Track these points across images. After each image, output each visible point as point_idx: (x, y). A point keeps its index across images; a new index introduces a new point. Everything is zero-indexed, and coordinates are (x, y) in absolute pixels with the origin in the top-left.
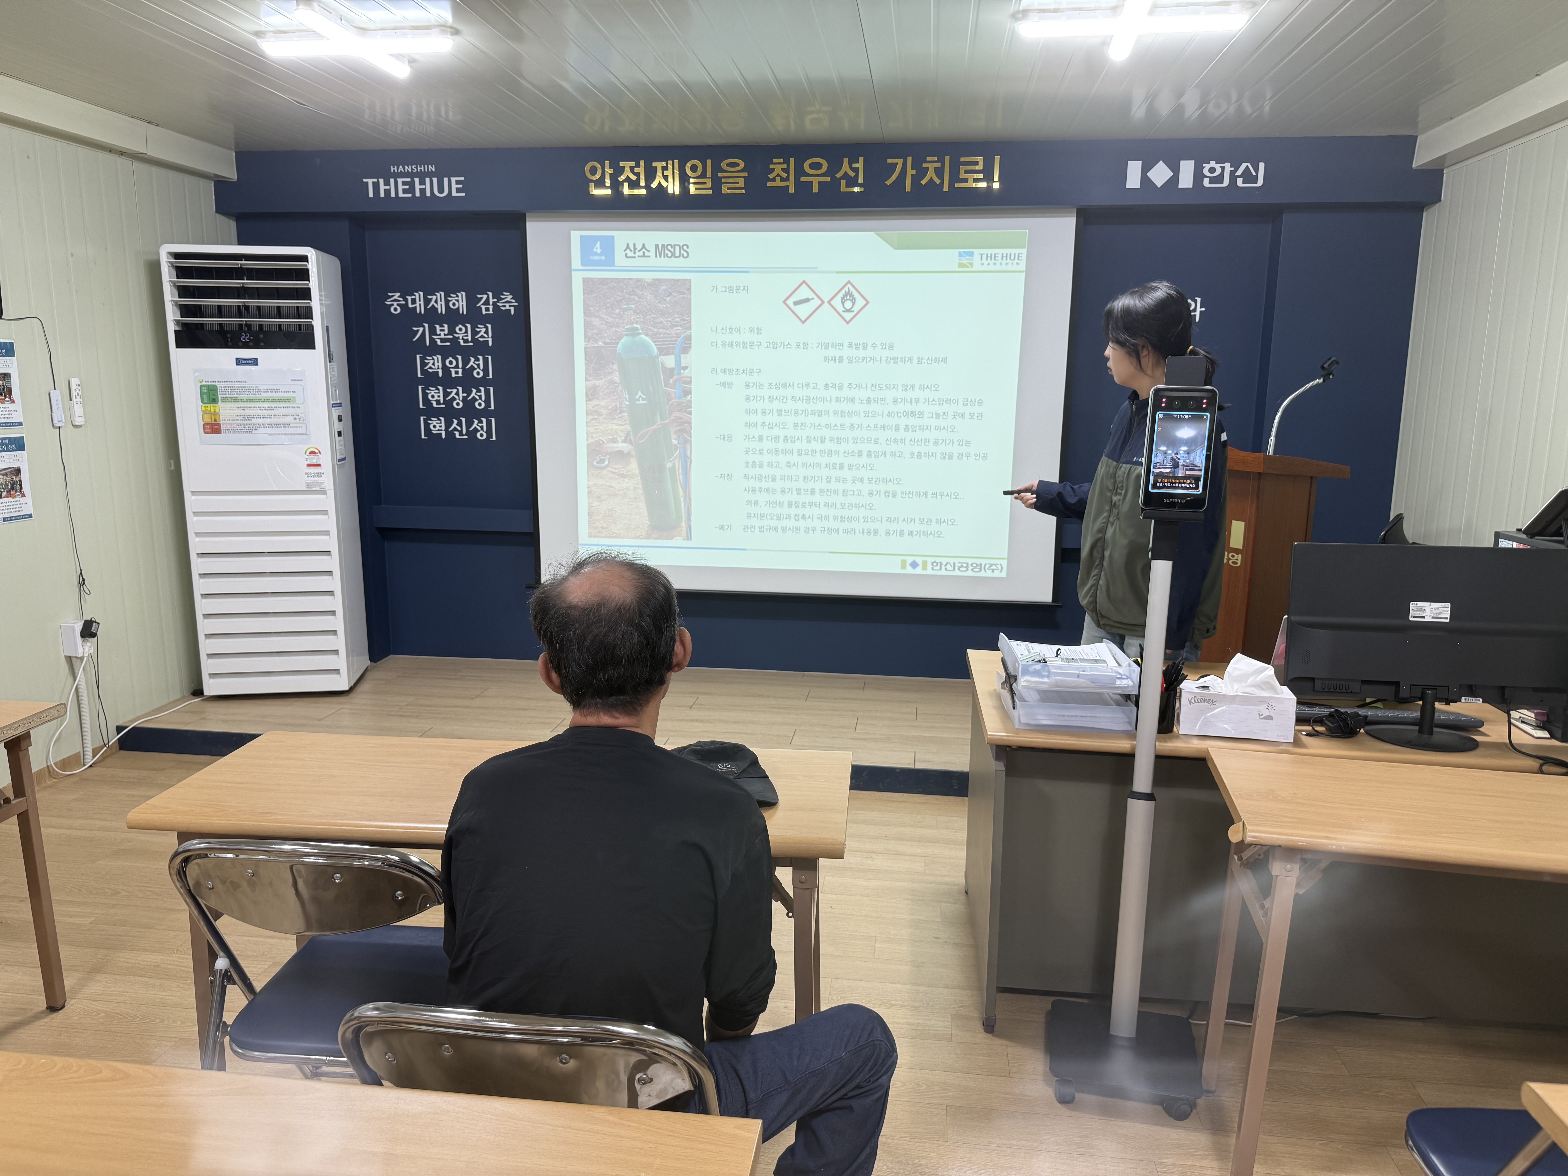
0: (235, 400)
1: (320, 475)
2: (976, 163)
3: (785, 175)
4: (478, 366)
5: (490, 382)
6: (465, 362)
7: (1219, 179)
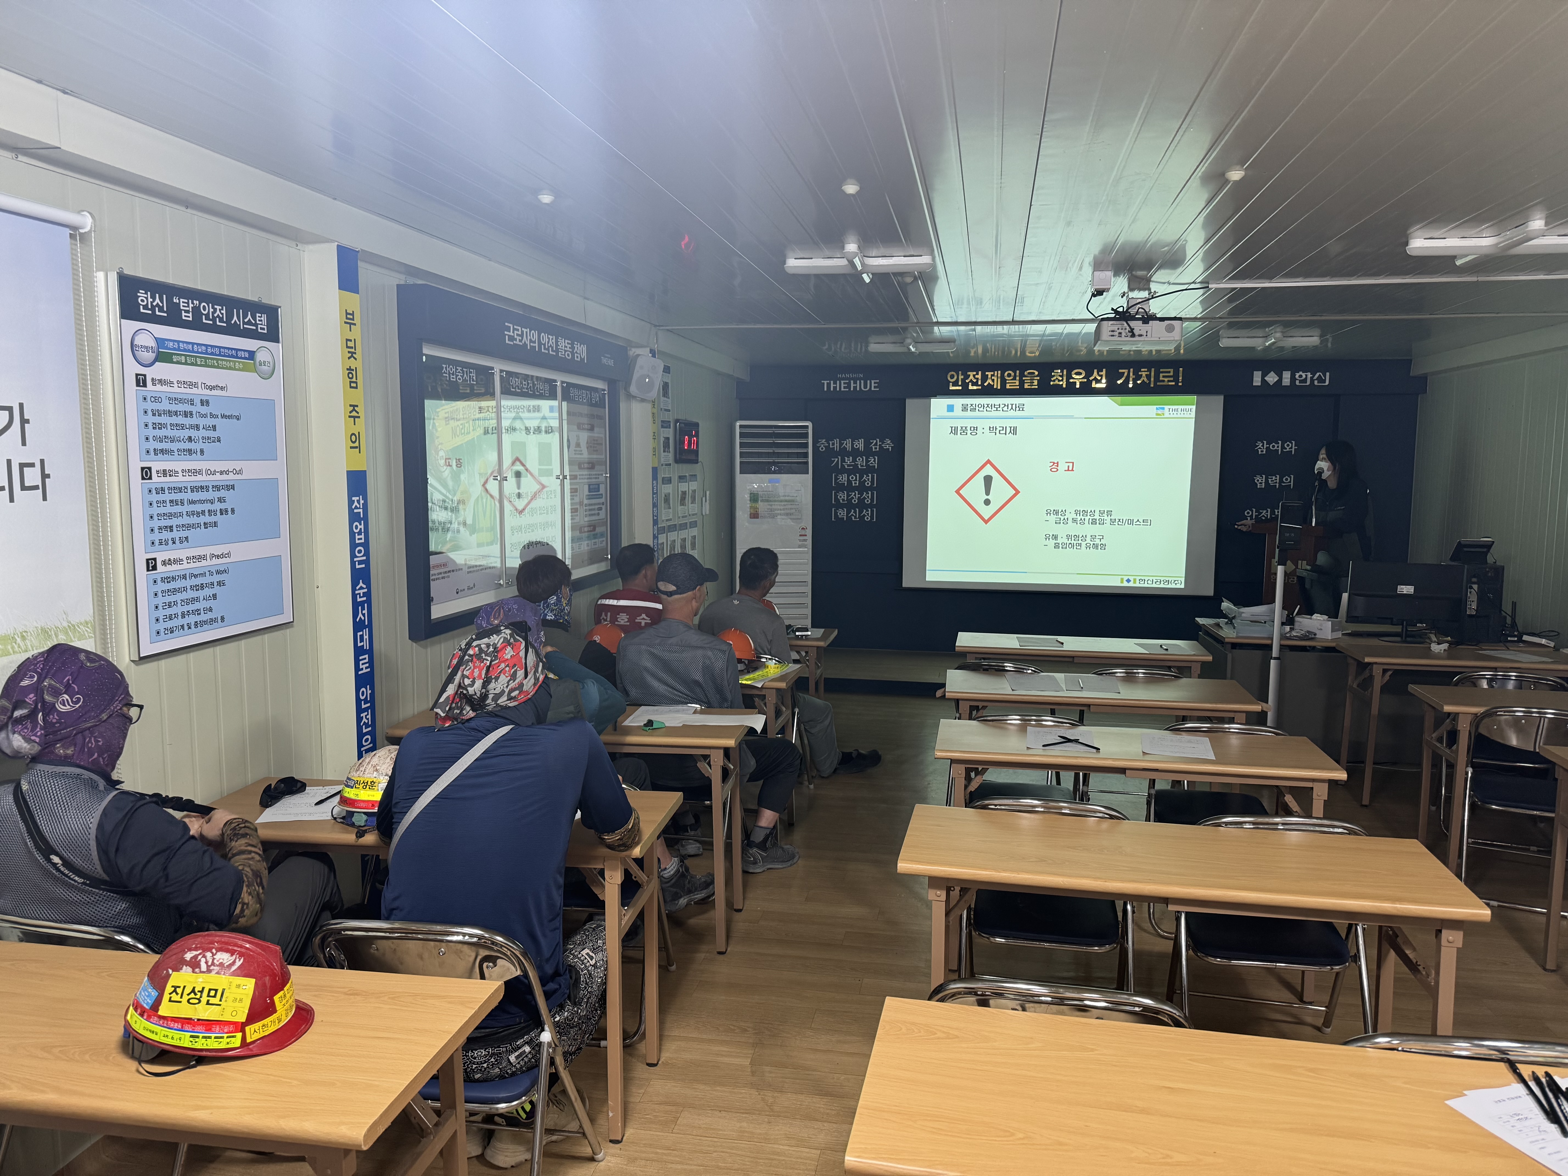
0: (767, 501)
1: (805, 540)
2: (1169, 372)
3: (1061, 379)
4: (868, 479)
5: (874, 489)
6: (861, 477)
7: (1305, 380)
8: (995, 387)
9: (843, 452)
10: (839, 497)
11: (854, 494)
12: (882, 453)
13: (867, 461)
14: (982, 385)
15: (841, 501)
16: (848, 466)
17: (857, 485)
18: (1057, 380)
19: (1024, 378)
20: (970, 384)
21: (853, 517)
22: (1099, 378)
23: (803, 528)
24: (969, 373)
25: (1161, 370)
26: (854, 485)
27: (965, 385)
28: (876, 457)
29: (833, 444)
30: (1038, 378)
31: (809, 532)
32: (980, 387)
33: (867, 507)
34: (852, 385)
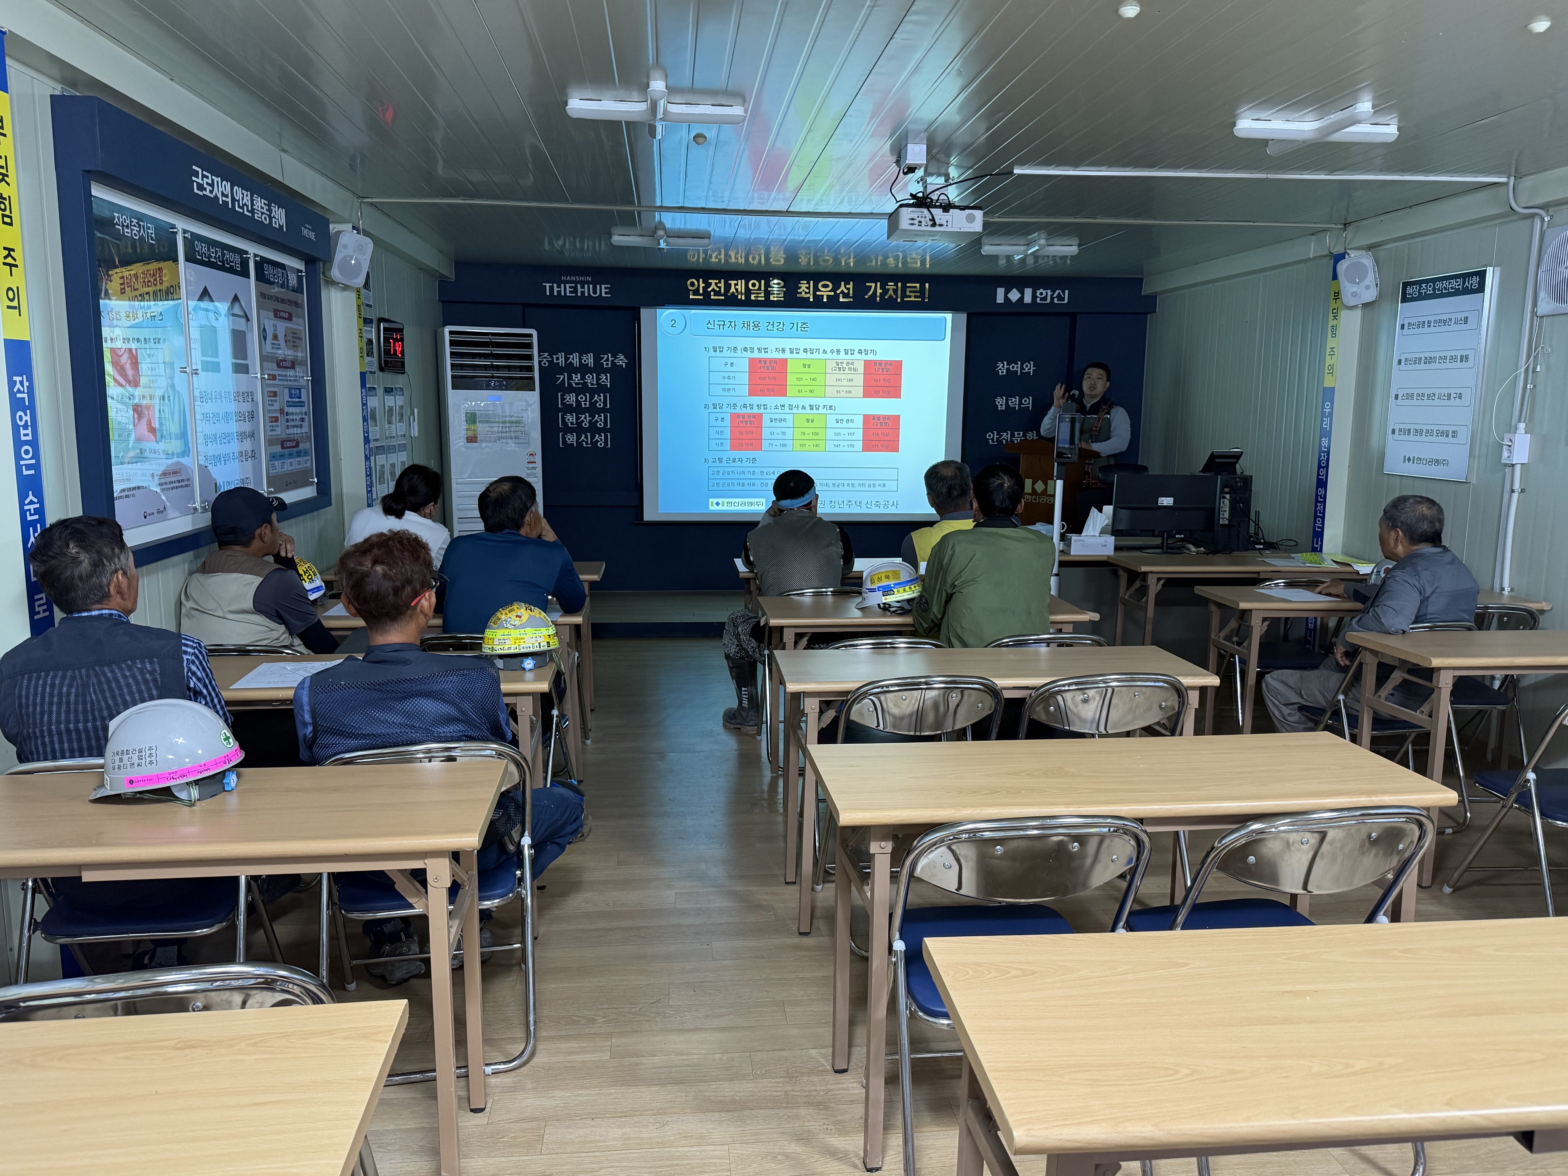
0: (488, 422)
1: (535, 468)
2: (916, 287)
3: (807, 291)
4: (600, 400)
5: (607, 411)
6: (592, 398)
7: (1045, 298)
8: (739, 297)
9: (570, 369)
10: (566, 420)
11: (584, 416)
12: (614, 369)
13: (598, 379)
14: (725, 295)
15: (570, 425)
16: (576, 384)
17: (588, 406)
18: (803, 293)
19: (769, 289)
20: (712, 293)
21: (584, 443)
22: (846, 291)
23: (531, 455)
24: (710, 281)
25: (908, 285)
26: (583, 406)
27: (706, 294)
28: (608, 375)
29: (558, 359)
30: (786, 289)
31: (538, 459)
32: (723, 298)
33: (599, 431)
34: (579, 290)
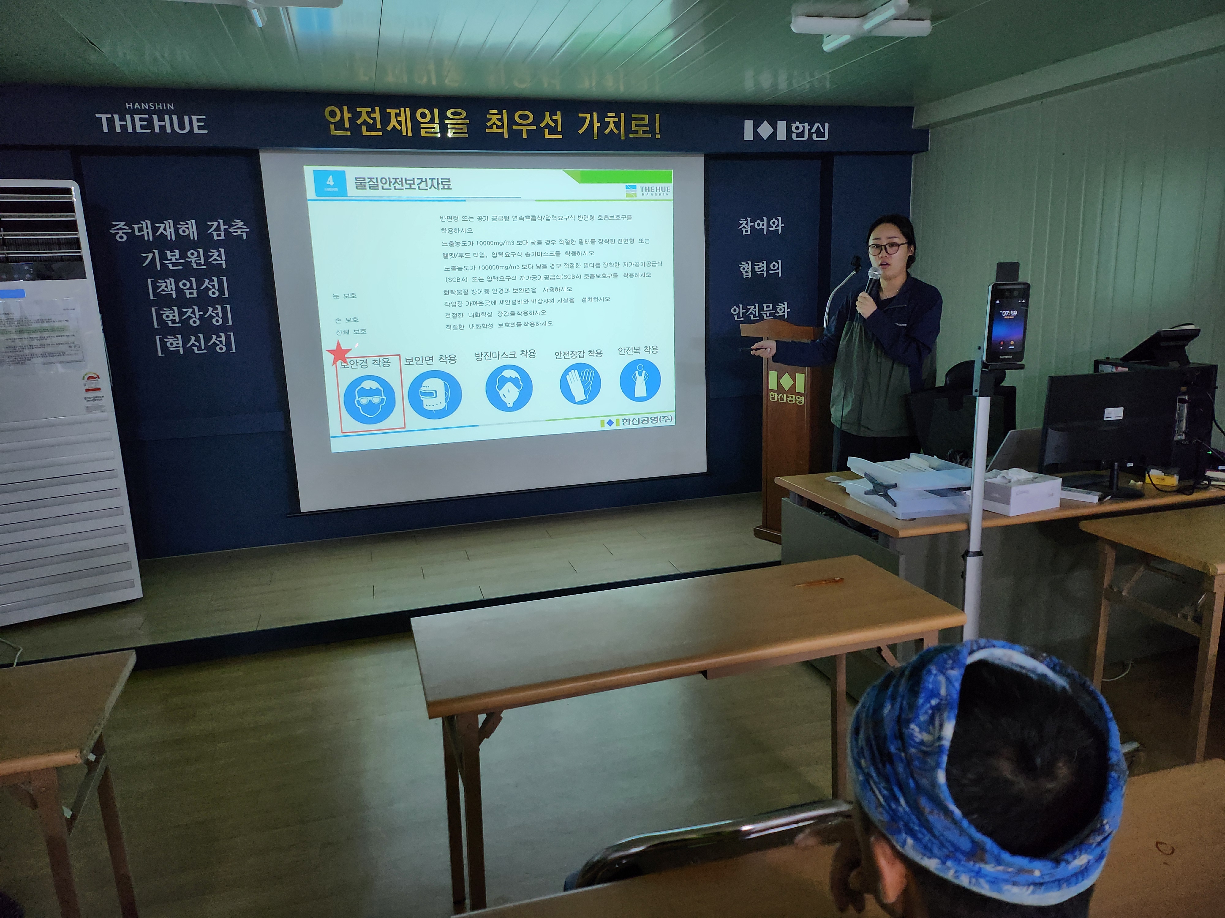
0: (3, 332)
1: (101, 397)
2: (643, 119)
3: (500, 124)
6: (200, 283)
7: (801, 134)
8: (404, 133)
9: (162, 243)
10: (164, 317)
11: (190, 310)
12: (230, 242)
13: (207, 257)
14: (383, 129)
15: (170, 324)
16: (174, 264)
17: (195, 295)
18: (495, 126)
19: (447, 121)
21: (195, 349)
22: (553, 125)
24: (358, 109)
25: (633, 116)
26: (188, 296)
27: (355, 128)
28: (222, 250)
29: (141, 229)
30: (468, 122)
31: (105, 383)
32: (380, 134)
33: (217, 330)
34: (157, 124)
